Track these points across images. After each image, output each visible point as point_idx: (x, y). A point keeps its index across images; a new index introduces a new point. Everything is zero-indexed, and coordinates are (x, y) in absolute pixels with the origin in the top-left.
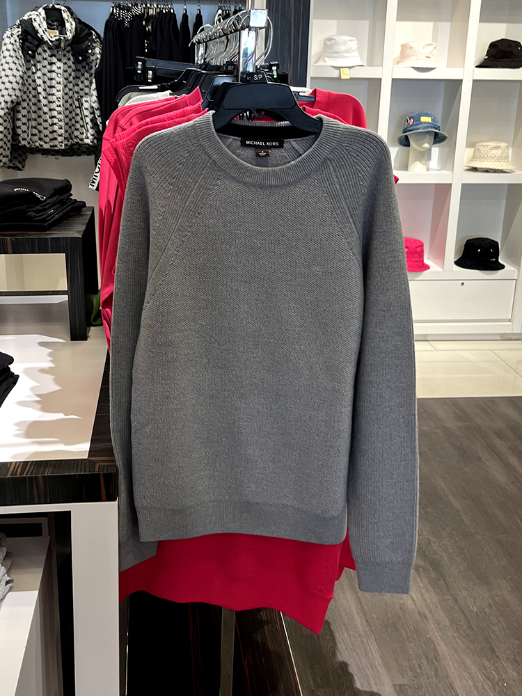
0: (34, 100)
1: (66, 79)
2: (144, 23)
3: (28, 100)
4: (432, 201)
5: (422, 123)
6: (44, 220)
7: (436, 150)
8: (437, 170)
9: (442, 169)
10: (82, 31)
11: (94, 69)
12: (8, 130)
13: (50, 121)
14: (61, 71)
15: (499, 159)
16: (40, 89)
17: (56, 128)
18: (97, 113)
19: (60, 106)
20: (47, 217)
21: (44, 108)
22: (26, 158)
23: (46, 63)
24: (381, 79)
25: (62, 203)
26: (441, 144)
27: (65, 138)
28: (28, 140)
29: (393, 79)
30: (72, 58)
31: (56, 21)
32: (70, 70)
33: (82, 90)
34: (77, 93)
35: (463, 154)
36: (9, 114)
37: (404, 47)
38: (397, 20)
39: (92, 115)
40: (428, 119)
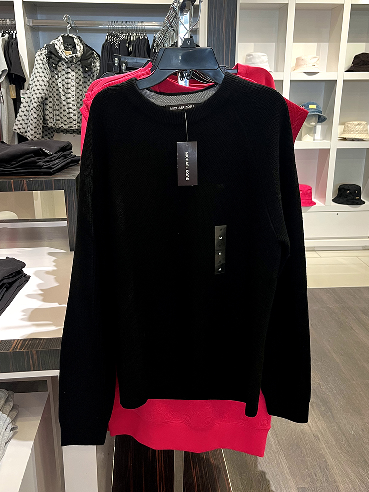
0: (57, 97)
1: (78, 83)
3: (52, 97)
4: (317, 160)
5: (310, 109)
7: (319, 127)
8: (320, 140)
9: (323, 139)
10: (87, 51)
11: (95, 76)
12: (40, 116)
13: (67, 110)
14: (74, 78)
15: (361, 132)
16: (61, 90)
17: (72, 115)
19: (74, 101)
21: (63, 102)
22: (53, 135)
23: (64, 72)
24: (283, 80)
26: (323, 123)
27: (78, 122)
28: (53, 122)
30: (81, 70)
31: (70, 45)
32: (80, 77)
35: (337, 129)
36: (41, 106)
37: (298, 59)
38: (293, 42)
40: (314, 107)
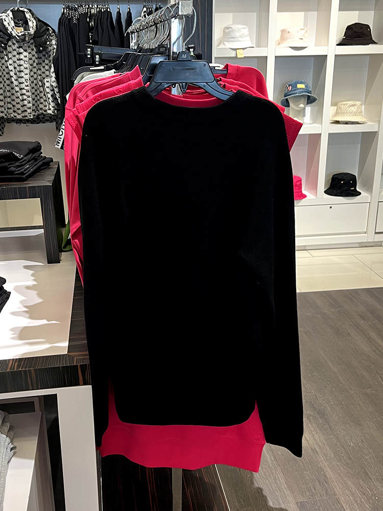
0: (8, 82)
1: (31, 65)
2: (88, 20)
3: (3, 82)
4: (307, 147)
5: (298, 89)
6: (22, 173)
7: (308, 109)
8: (310, 124)
9: (313, 123)
10: (41, 27)
11: (52, 56)
13: (20, 97)
14: (27, 59)
15: (355, 114)
16: (12, 74)
17: (26, 102)
18: (56, 90)
19: (28, 86)
20: (25, 170)
21: (16, 87)
22: (5, 126)
23: (15, 53)
24: (267, 57)
25: (35, 159)
26: (312, 104)
27: (33, 110)
28: (5, 112)
29: (276, 57)
30: (35, 49)
31: (21, 20)
32: (34, 58)
33: (44, 73)
34: (40, 75)
35: (329, 111)
37: (283, 31)
38: (278, 12)
39: (53, 92)
40: (302, 86)
